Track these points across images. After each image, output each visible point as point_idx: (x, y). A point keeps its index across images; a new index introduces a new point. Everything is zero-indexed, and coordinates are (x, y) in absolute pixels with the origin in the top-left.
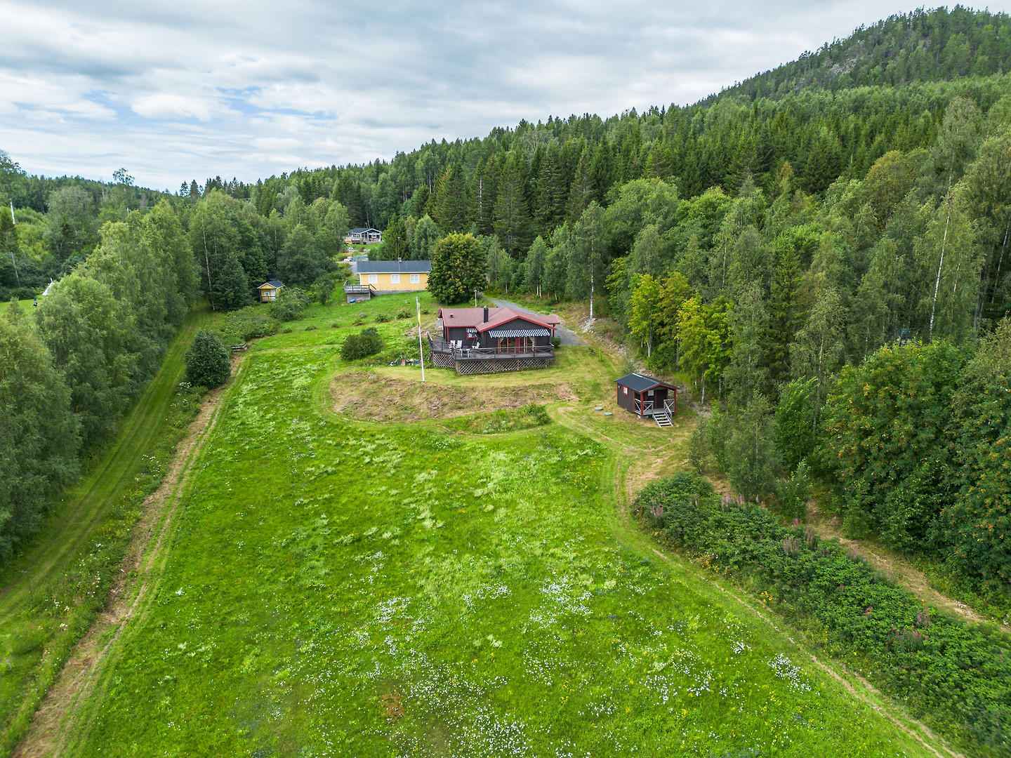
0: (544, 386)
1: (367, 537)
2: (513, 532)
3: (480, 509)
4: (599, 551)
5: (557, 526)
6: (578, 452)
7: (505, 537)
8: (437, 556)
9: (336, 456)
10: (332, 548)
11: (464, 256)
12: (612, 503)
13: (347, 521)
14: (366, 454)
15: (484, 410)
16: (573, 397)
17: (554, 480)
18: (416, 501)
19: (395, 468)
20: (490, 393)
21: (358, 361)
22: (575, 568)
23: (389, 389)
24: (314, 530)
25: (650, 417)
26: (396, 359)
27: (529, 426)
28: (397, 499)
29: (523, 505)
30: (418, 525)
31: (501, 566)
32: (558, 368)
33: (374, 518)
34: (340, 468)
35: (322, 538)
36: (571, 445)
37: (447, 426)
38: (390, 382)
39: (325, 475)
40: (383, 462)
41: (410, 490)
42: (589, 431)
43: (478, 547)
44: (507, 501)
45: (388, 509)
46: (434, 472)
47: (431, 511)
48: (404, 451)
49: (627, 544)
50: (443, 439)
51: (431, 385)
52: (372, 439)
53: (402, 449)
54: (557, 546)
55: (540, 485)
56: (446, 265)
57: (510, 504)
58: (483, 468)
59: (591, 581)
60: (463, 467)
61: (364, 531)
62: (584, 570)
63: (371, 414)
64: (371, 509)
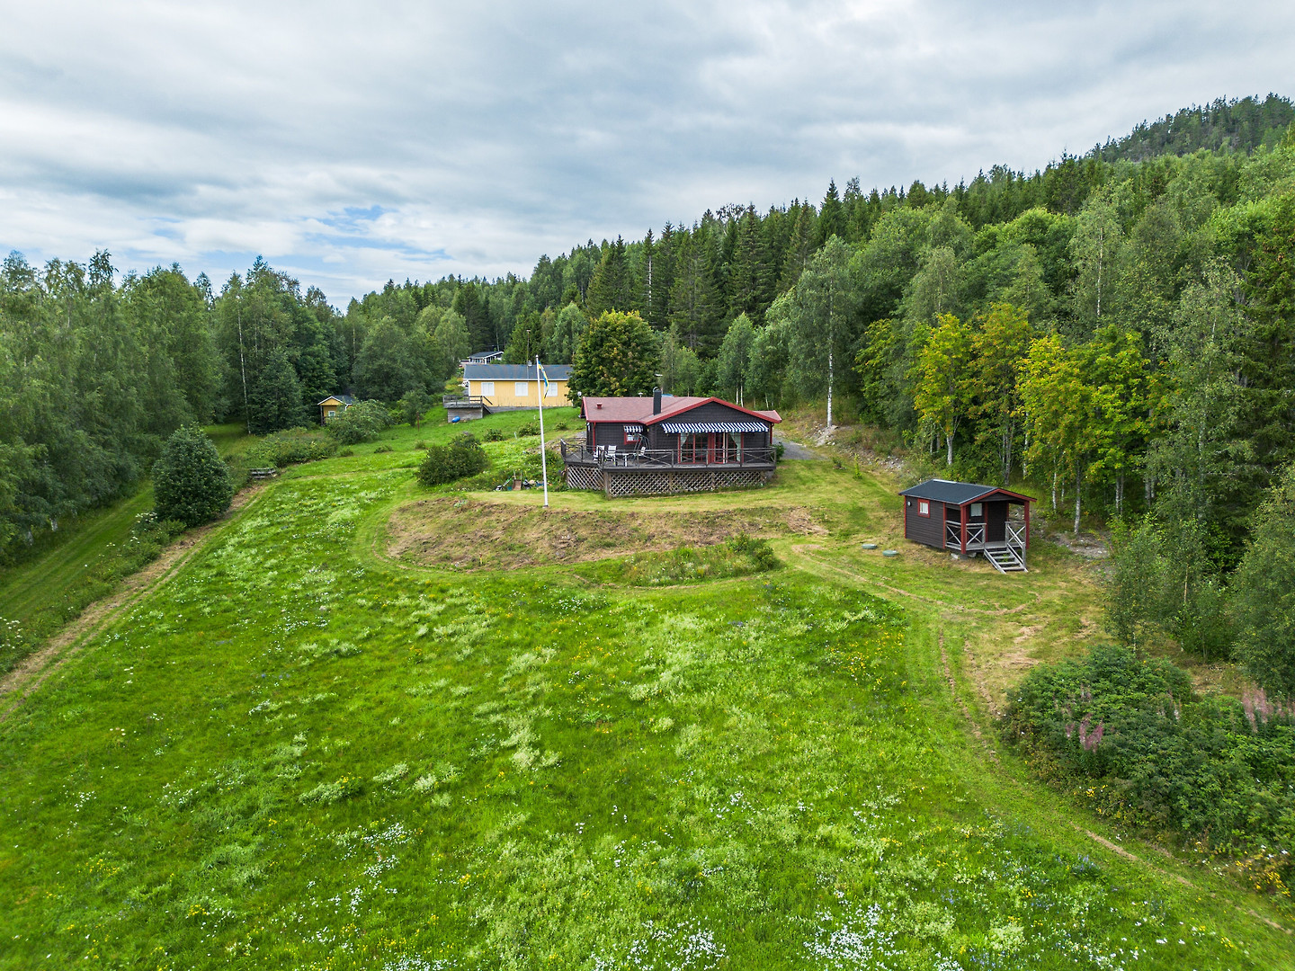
0: (762, 511)
1: (380, 788)
2: (719, 782)
3: (643, 728)
4: (948, 834)
5: (827, 769)
6: (846, 614)
7: (702, 792)
8: (534, 839)
9: (366, 623)
10: (292, 813)
11: (624, 344)
12: (948, 716)
13: (347, 749)
14: (422, 620)
15: (652, 548)
16: (817, 528)
17: (802, 666)
18: (505, 709)
19: (473, 644)
20: (663, 521)
21: (445, 486)
22: (895, 883)
23: (485, 520)
24: (267, 768)
25: (980, 555)
26: (508, 480)
27: (738, 572)
28: (466, 705)
29: (739, 718)
30: (500, 760)
31: (694, 871)
32: (783, 487)
33: (407, 744)
34: (368, 646)
35: (276, 788)
36: (828, 604)
37: (584, 575)
38: (487, 510)
39: (334, 658)
40: (452, 635)
41: (497, 685)
42: (859, 581)
43: (635, 816)
44: (702, 710)
45: (441, 725)
46: (549, 652)
47: (534, 729)
48: (495, 615)
49: (1017, 817)
50: (574, 595)
51: (559, 510)
52: (440, 596)
53: (493, 610)
54: (833, 820)
55: (773, 677)
56: (597, 356)
57: (709, 716)
58: (649, 644)
59: (949, 925)
60: (610, 642)
61: (378, 772)
62: (920, 889)
63: (447, 558)
64: (406, 724)
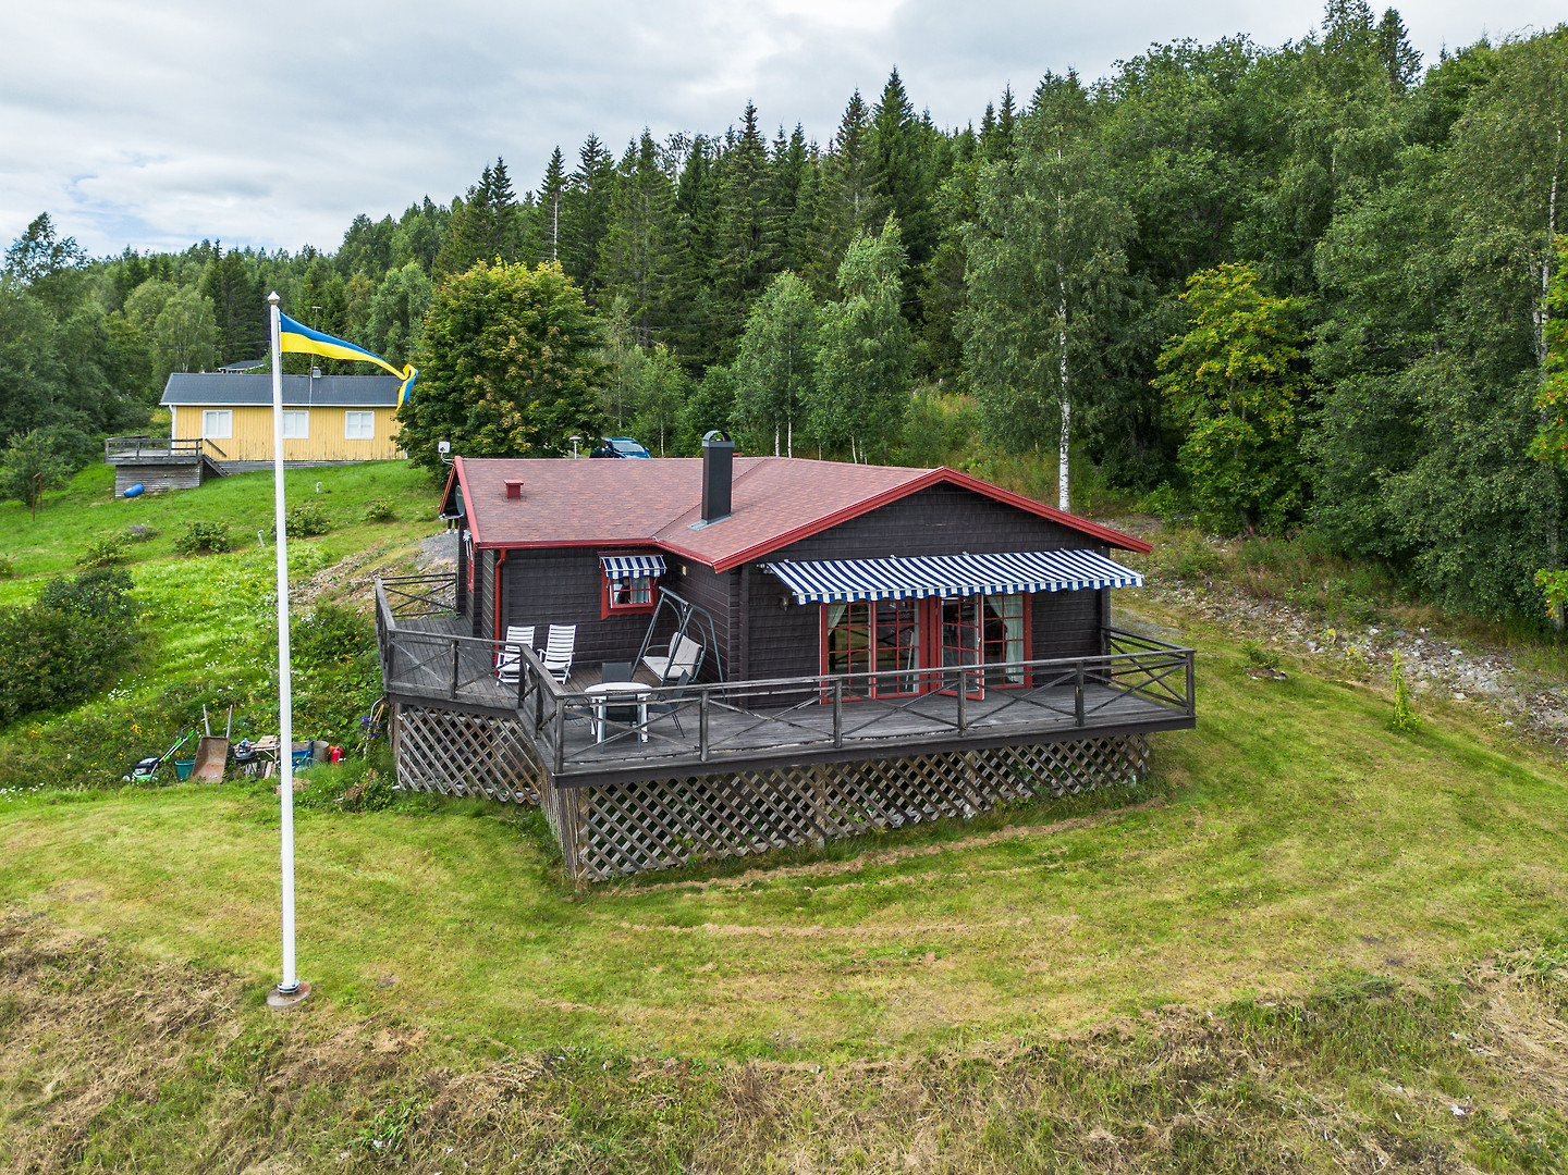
11: (531, 329)
56: (469, 354)
